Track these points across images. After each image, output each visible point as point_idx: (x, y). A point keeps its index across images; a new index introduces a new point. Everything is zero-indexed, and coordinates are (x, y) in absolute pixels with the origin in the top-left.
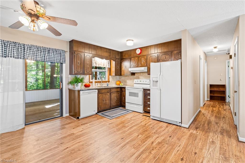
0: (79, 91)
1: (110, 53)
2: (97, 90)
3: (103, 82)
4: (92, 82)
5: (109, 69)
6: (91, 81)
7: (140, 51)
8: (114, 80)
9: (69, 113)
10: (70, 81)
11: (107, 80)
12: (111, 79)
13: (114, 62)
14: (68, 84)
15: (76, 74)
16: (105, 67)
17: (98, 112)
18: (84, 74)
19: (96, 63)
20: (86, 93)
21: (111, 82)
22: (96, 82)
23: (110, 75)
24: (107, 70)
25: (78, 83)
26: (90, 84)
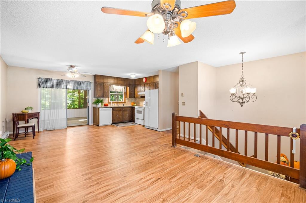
0: (99, 108)
1: (125, 81)
2: (112, 108)
3: (119, 103)
4: (110, 103)
5: (125, 93)
6: (110, 101)
7: (145, 80)
8: (130, 102)
9: (94, 123)
10: (94, 101)
11: (123, 101)
12: (127, 101)
13: (129, 88)
14: (93, 104)
15: (98, 97)
16: (121, 91)
17: (112, 124)
18: (103, 97)
19: (114, 89)
20: (103, 109)
21: (127, 103)
22: (113, 103)
23: (126, 97)
24: (123, 94)
25: (99, 103)
26: (108, 104)
